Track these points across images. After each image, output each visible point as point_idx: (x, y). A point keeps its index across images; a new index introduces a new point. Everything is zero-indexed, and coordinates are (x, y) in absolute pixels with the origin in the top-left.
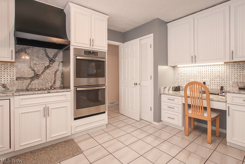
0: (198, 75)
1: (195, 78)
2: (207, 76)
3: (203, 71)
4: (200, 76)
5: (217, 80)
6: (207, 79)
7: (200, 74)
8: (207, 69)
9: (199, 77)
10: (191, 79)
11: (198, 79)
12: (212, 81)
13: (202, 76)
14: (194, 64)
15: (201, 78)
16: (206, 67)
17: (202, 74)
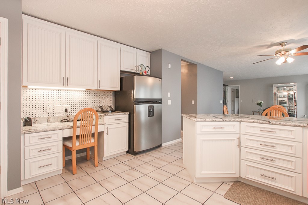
0: (57, 101)
1: (54, 104)
2: (68, 102)
3: (64, 96)
4: (61, 102)
5: (78, 106)
6: (68, 105)
7: (60, 100)
8: (69, 94)
9: (59, 103)
10: (48, 106)
11: (57, 105)
12: (73, 108)
13: (63, 102)
14: (65, 87)
15: (62, 104)
16: (67, 92)
17: (63, 100)
